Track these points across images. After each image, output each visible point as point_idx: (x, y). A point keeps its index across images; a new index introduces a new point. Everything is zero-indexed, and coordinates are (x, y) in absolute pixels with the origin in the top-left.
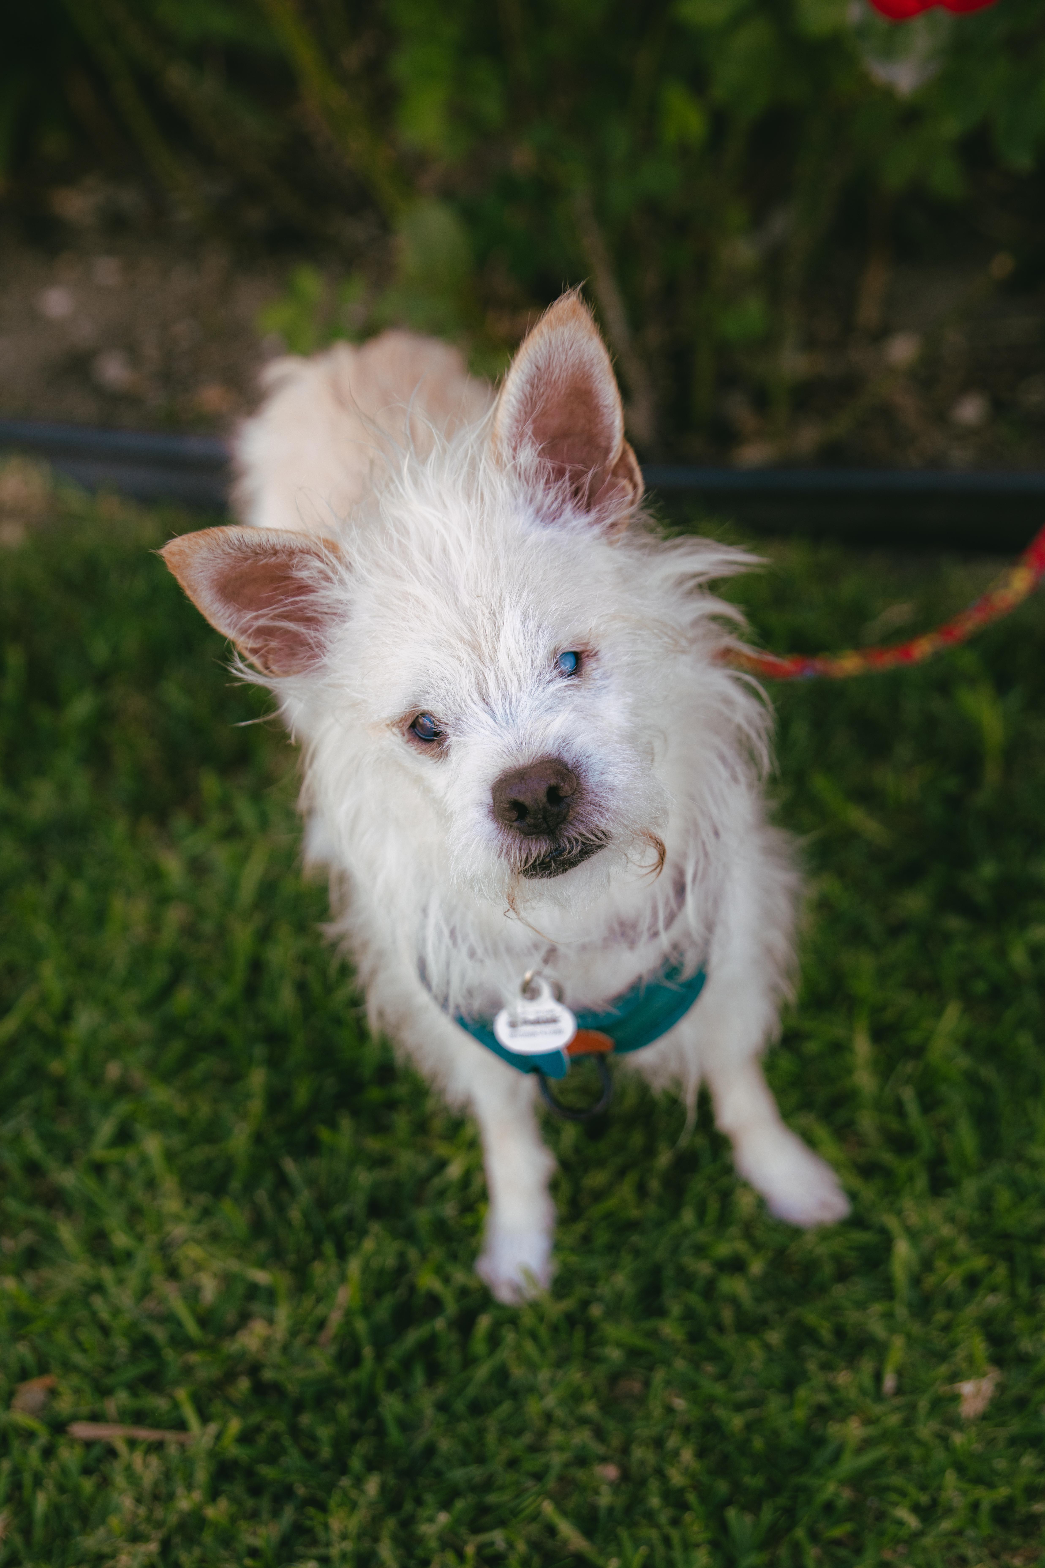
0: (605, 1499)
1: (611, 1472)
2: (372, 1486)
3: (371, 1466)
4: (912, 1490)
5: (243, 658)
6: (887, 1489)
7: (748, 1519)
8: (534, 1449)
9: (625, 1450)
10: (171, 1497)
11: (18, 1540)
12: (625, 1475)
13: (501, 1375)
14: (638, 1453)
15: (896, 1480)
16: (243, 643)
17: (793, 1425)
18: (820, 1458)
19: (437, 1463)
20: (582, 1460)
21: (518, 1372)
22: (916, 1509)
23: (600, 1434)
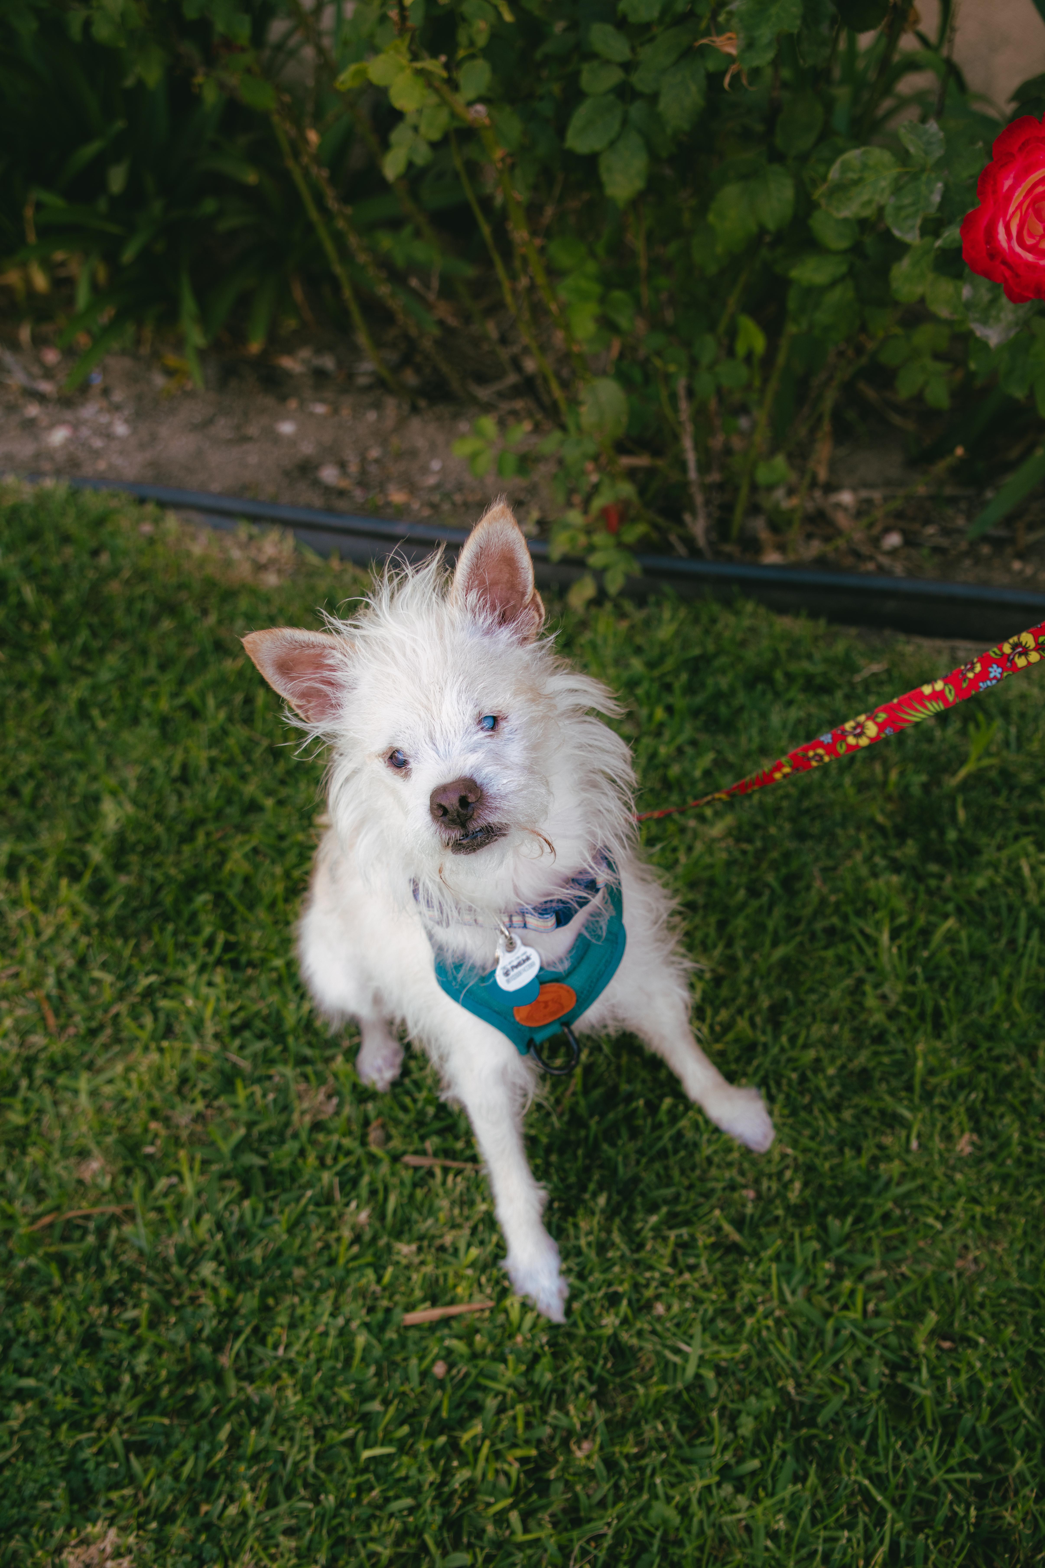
0: (749, 1209)
1: (751, 1194)
2: (602, 1200)
3: (601, 1188)
4: (935, 1205)
5: (291, 710)
6: (919, 1206)
7: (837, 1223)
8: (702, 1179)
9: (757, 1181)
10: (472, 1204)
11: (378, 1225)
12: (759, 1197)
13: (679, 1136)
14: (765, 1184)
15: (924, 1200)
16: (294, 702)
17: (859, 1167)
18: (877, 1186)
19: (642, 1186)
20: (732, 1187)
21: (689, 1135)
22: (937, 1217)
23: (742, 1173)
